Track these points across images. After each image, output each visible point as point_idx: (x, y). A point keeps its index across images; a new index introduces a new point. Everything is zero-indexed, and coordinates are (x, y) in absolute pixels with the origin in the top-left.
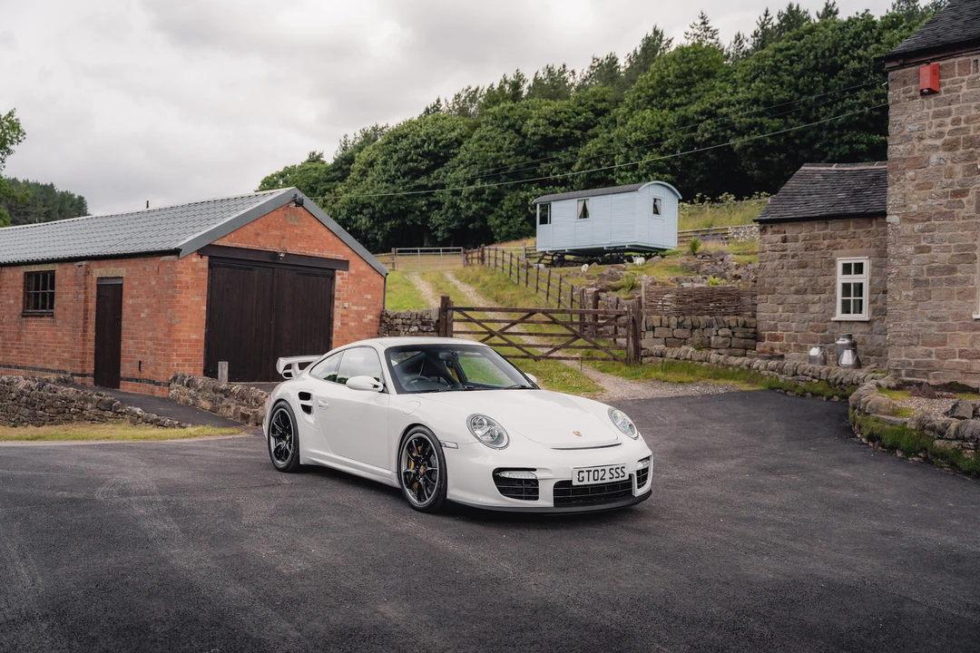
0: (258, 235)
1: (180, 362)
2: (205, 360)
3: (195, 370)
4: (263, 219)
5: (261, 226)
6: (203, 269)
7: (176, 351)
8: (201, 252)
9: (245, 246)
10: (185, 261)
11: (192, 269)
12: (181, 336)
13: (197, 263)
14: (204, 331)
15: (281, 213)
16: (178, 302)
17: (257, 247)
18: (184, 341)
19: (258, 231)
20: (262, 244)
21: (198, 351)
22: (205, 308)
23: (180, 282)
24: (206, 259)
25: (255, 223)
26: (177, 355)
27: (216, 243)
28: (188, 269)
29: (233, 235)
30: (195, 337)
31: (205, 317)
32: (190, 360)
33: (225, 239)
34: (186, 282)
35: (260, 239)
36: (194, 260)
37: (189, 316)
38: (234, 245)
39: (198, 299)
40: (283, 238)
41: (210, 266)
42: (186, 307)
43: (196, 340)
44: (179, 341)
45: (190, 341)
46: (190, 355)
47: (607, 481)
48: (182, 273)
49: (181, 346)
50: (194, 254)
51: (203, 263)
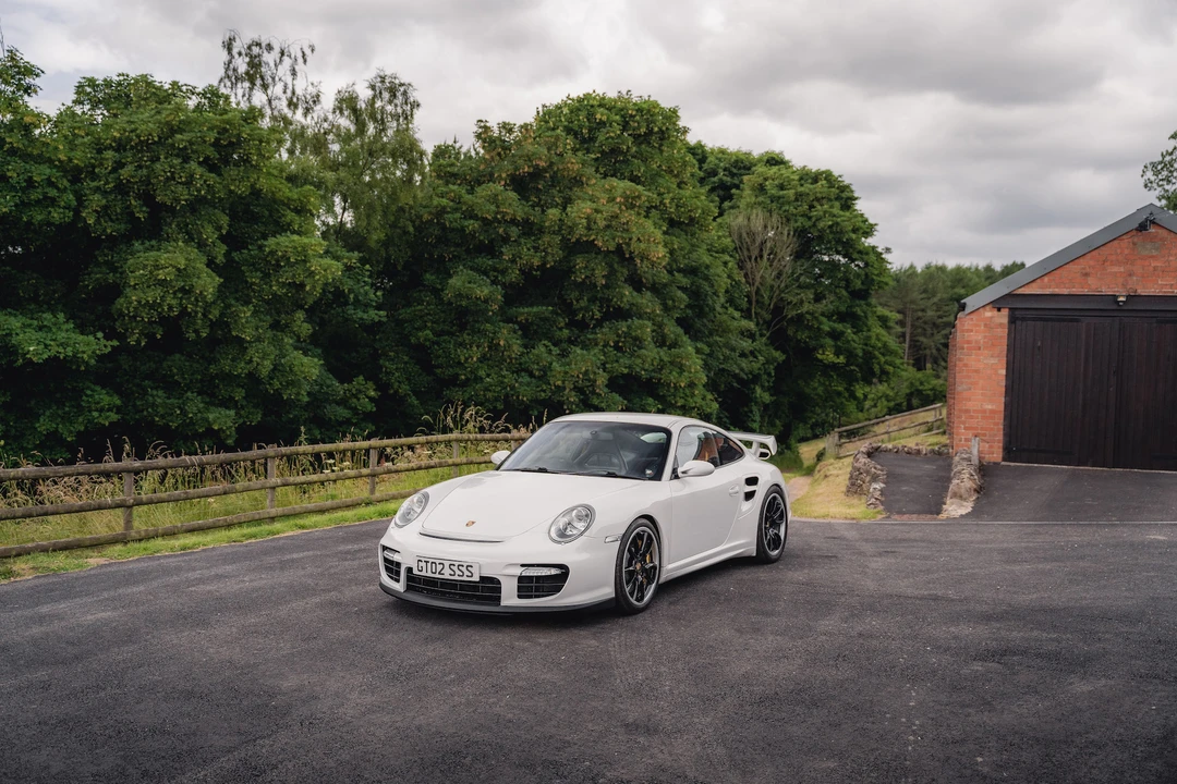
0: (1086, 275)
1: (970, 436)
2: (1005, 435)
3: (991, 447)
4: (1093, 253)
5: (1092, 263)
6: (1001, 325)
7: (964, 423)
8: (997, 304)
9: (1065, 291)
10: (974, 316)
11: (985, 325)
12: (971, 405)
13: (991, 318)
14: (1003, 399)
15: (1126, 241)
16: (966, 365)
17: (1086, 291)
18: (975, 411)
19: (1088, 270)
20: (1093, 287)
21: (997, 424)
22: (1004, 372)
23: (969, 342)
24: (1005, 312)
25: (1081, 260)
26: (965, 428)
27: (1020, 291)
28: (980, 326)
29: (1046, 279)
30: (990, 407)
31: (1004, 384)
32: (985, 435)
33: (1034, 285)
34: (977, 342)
35: (1091, 280)
36: (988, 314)
37: (981, 382)
38: (1047, 291)
39: (993, 361)
40: (1130, 275)
41: (1013, 320)
42: (977, 371)
43: (992, 411)
44: (967, 411)
45: (984, 411)
46: (982, 429)
47: (447, 576)
48: (972, 331)
49: (972, 417)
50: (988, 308)
51: (1003, 317)
